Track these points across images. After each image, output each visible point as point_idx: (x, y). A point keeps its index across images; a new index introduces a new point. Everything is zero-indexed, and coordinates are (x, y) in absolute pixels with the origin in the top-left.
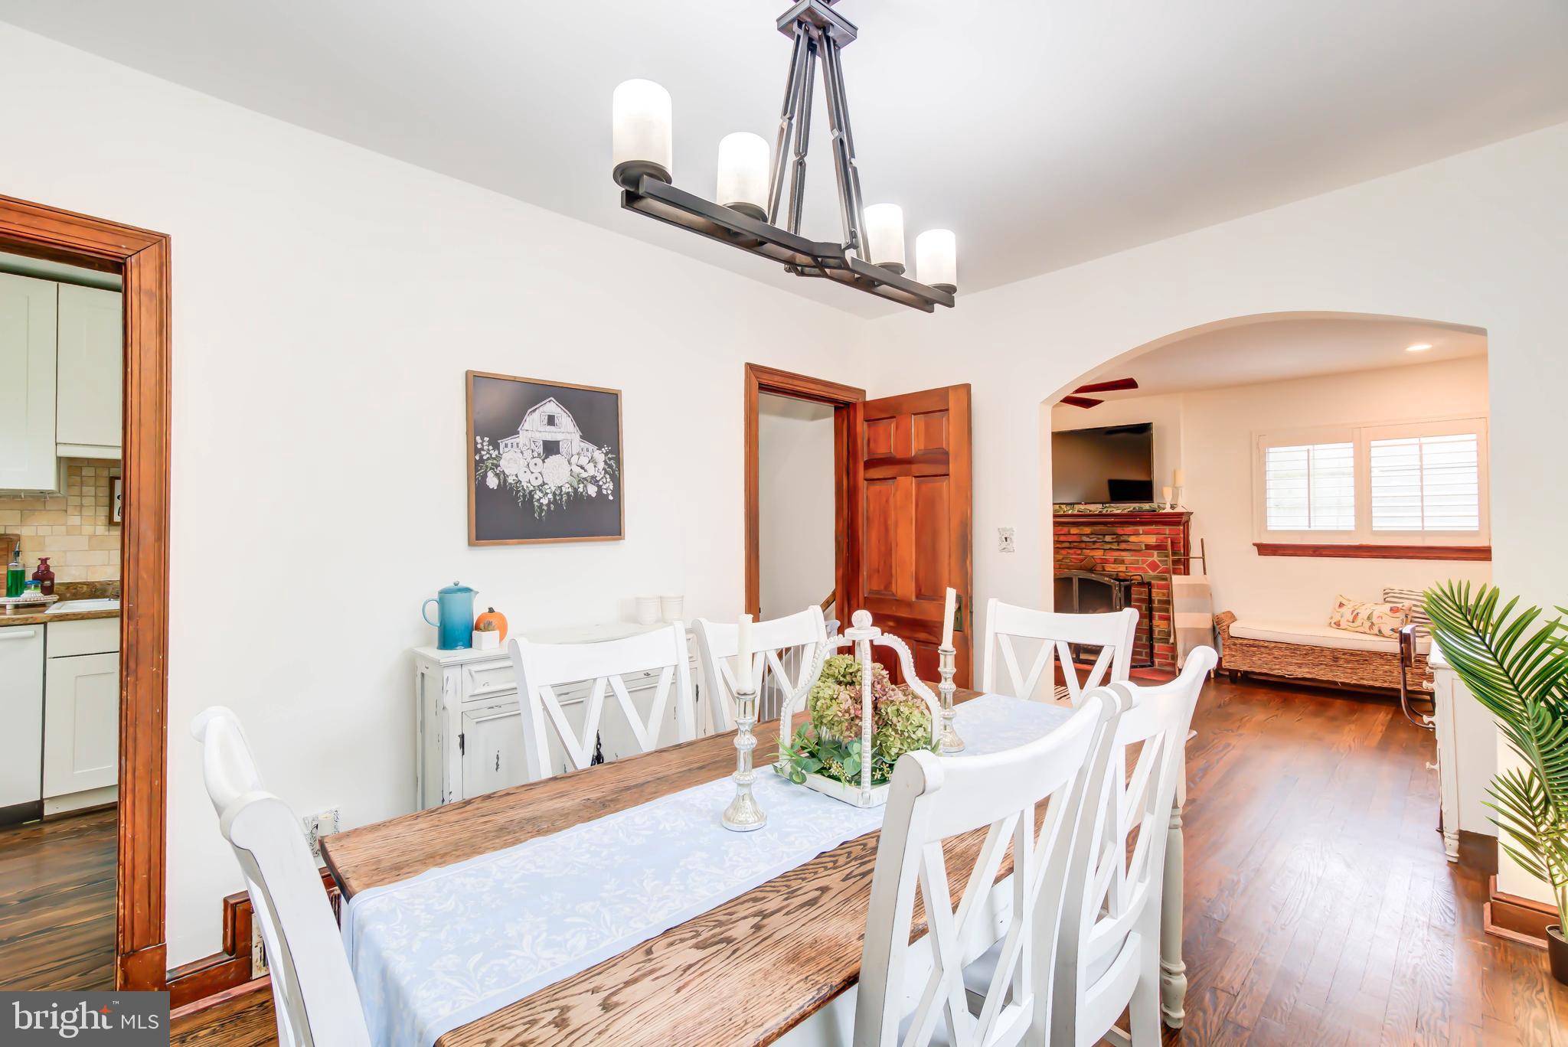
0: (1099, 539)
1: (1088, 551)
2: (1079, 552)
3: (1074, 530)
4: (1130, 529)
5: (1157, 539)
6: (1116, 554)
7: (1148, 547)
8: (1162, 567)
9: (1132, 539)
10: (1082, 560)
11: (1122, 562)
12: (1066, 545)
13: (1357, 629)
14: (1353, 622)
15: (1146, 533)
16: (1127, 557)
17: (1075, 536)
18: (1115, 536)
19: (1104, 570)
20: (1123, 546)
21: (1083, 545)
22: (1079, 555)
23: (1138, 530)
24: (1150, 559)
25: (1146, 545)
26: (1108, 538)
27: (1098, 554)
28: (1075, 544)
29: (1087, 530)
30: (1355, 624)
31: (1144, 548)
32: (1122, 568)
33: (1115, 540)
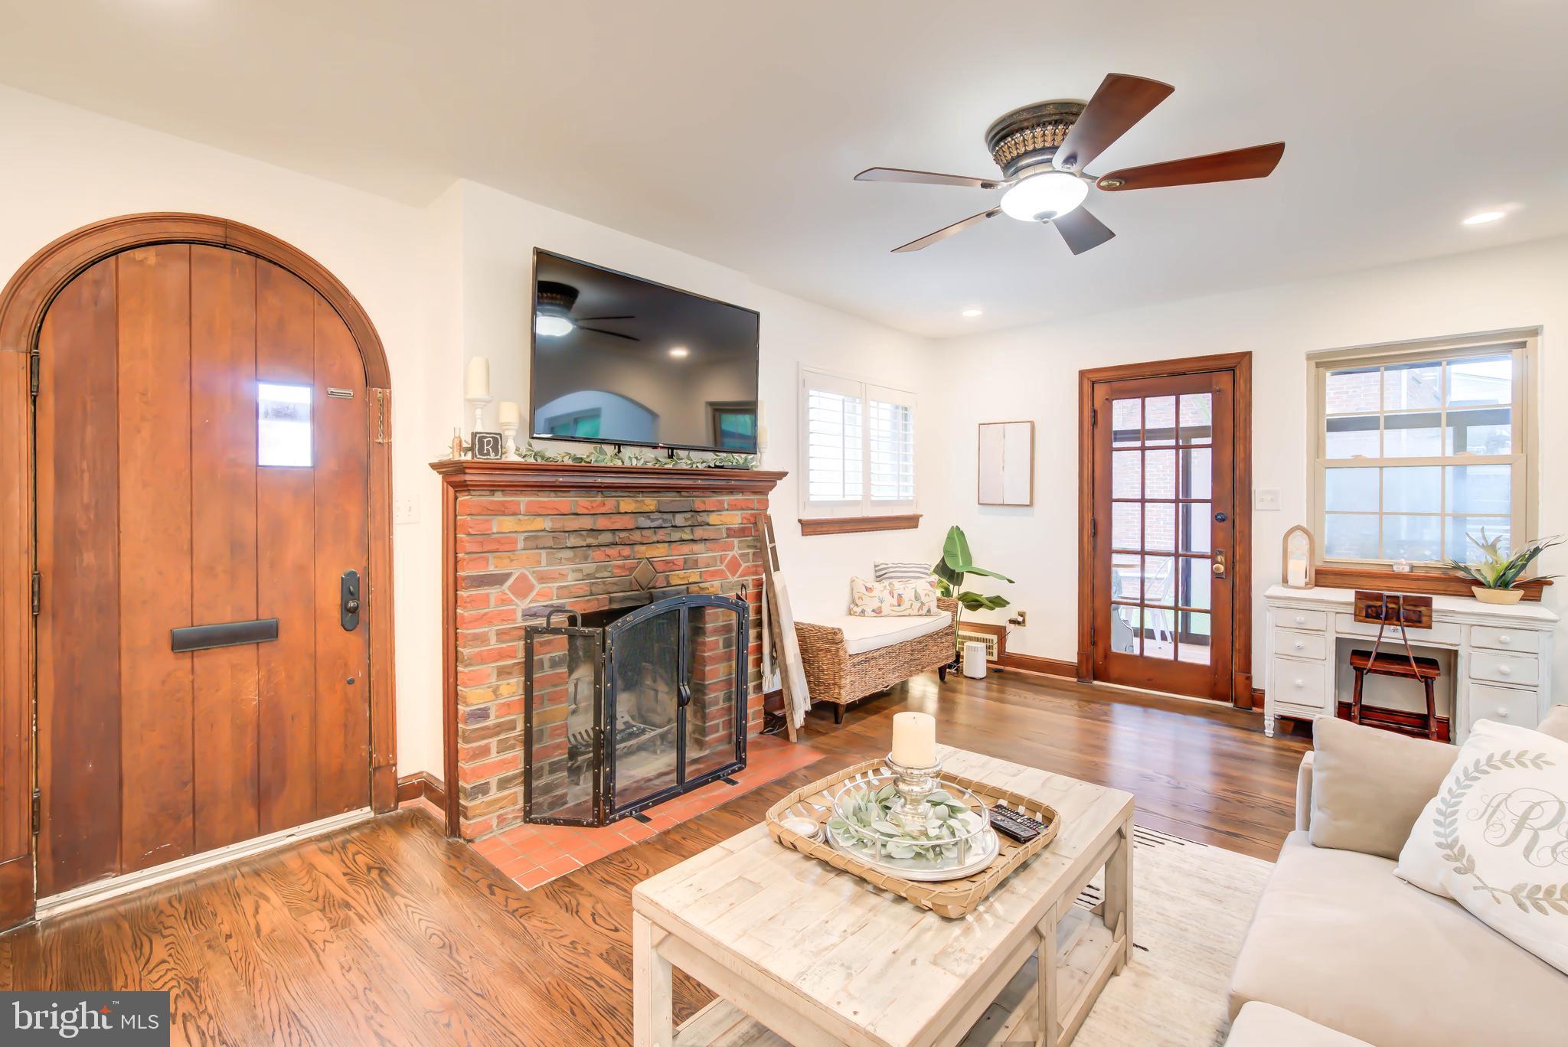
0: (664, 520)
1: (643, 548)
2: (626, 551)
3: (627, 504)
4: (712, 501)
5: (743, 518)
6: (686, 548)
7: (731, 533)
8: (744, 565)
9: (713, 519)
10: (632, 569)
11: (695, 564)
12: (606, 538)
13: (906, 613)
14: (899, 605)
15: (733, 507)
16: (702, 553)
17: (628, 517)
18: (688, 515)
19: (669, 585)
20: (699, 533)
21: (636, 536)
22: (626, 558)
23: (721, 503)
24: (730, 554)
25: (728, 529)
26: (679, 520)
27: (659, 552)
28: (623, 535)
29: (650, 503)
30: (902, 608)
31: (725, 535)
32: (694, 577)
33: (689, 523)
